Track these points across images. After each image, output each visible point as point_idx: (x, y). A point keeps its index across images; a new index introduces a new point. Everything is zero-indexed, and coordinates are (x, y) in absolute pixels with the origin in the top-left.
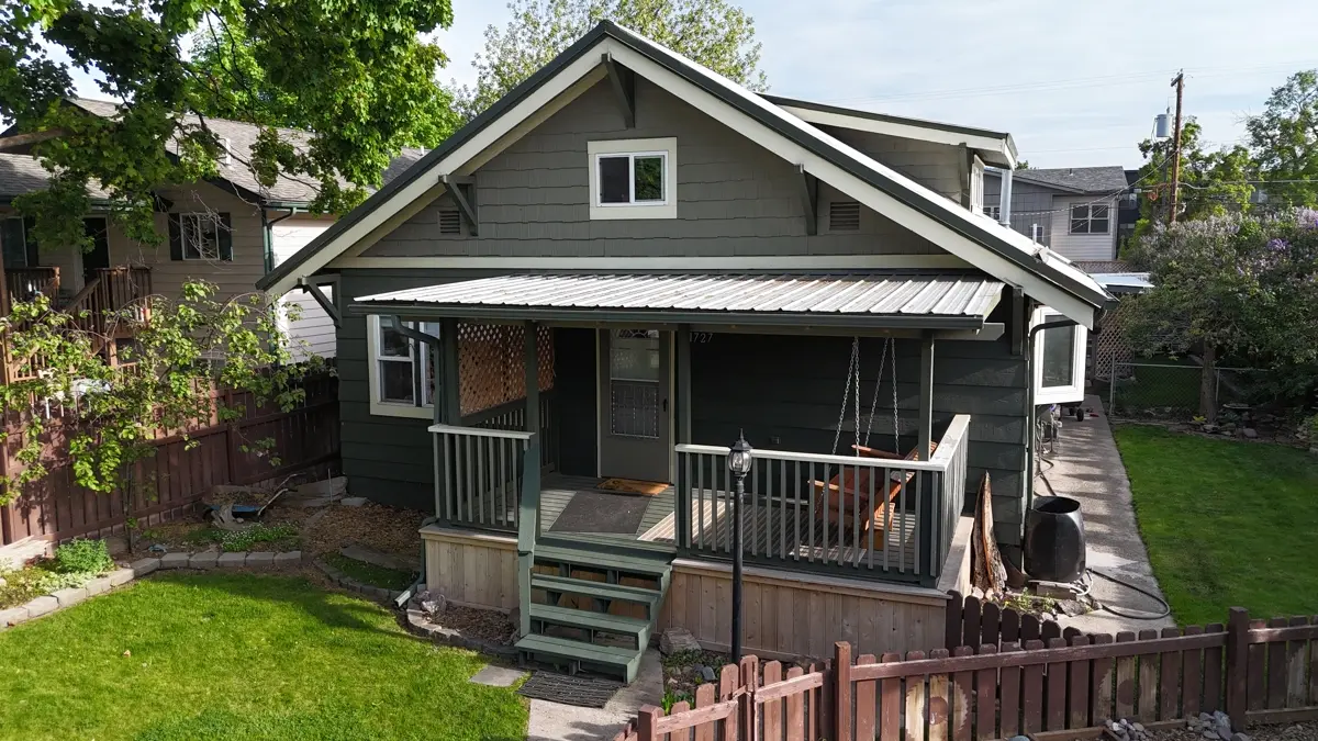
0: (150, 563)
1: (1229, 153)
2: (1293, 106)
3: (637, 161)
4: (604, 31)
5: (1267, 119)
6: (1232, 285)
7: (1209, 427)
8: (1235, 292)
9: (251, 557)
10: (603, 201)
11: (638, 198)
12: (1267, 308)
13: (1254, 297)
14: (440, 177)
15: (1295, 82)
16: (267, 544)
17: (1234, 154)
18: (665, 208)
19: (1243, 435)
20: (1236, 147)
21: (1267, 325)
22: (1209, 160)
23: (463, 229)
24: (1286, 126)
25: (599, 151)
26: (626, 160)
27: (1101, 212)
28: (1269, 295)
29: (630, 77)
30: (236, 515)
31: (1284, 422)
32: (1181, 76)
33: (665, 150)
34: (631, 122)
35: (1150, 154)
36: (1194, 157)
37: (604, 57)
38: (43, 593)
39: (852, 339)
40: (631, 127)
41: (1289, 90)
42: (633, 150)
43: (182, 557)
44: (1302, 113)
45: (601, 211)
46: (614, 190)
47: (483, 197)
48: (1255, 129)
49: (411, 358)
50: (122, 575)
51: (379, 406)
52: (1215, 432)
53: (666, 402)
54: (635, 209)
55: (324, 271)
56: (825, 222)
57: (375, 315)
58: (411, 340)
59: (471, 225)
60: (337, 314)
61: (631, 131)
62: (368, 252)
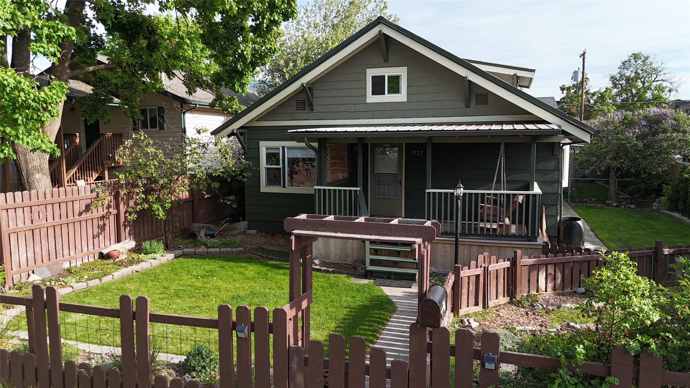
0: (179, 252)
1: (603, 91)
2: (631, 70)
3: (389, 77)
4: (380, 20)
5: (619, 75)
6: (624, 140)
7: (615, 204)
8: (625, 144)
9: (222, 250)
10: (372, 95)
11: (389, 92)
12: (639, 150)
13: (633, 146)
14: (302, 84)
15: (632, 58)
16: (225, 245)
17: (606, 91)
18: (402, 97)
19: (630, 207)
20: (606, 88)
21: (639, 158)
22: (593, 95)
23: (307, 108)
24: (628, 79)
25: (371, 73)
26: (384, 77)
28: (640, 144)
29: (390, 39)
30: (206, 235)
31: (646, 202)
32: (585, 52)
33: (402, 72)
34: (387, 60)
35: (565, 92)
36: (587, 93)
37: (380, 31)
38: (142, 261)
39: (501, 143)
40: (386, 63)
41: (629, 62)
42: (387, 72)
43: (192, 250)
44: (636, 73)
45: (371, 99)
46: (378, 89)
47: (316, 93)
48: (613, 81)
49: (281, 166)
50: (170, 256)
51: (264, 188)
52: (617, 206)
53: (401, 182)
54: (387, 98)
55: (242, 127)
56: (473, 102)
57: (264, 147)
58: (281, 158)
59: (311, 105)
60: (246, 147)
61: (386, 64)
62: (261, 119)
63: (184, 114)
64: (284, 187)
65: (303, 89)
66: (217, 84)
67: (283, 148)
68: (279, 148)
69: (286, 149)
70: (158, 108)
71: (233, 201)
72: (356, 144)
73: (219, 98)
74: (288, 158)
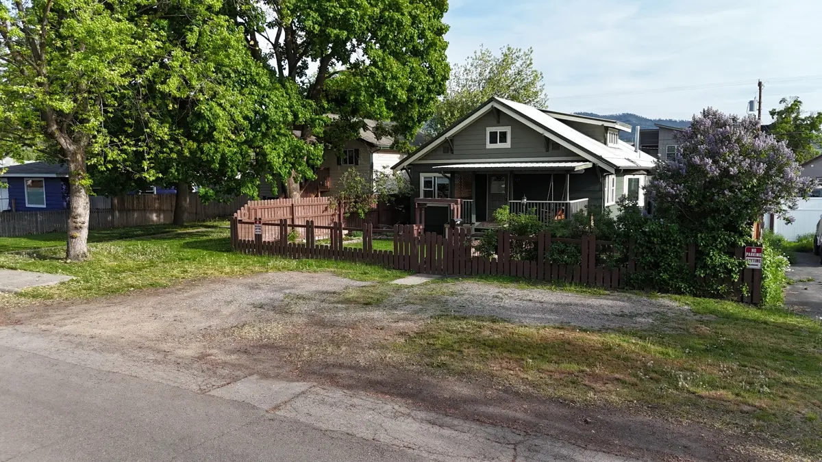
3: (500, 132)
4: (492, 100)
10: (490, 143)
11: (500, 142)
14: (446, 138)
17: (818, 117)
18: (508, 145)
23: (449, 152)
25: (489, 130)
26: (497, 132)
29: (498, 111)
33: (508, 129)
34: (498, 122)
37: (492, 106)
39: (551, 174)
40: (499, 124)
42: (499, 129)
45: (489, 146)
46: (493, 140)
47: (455, 143)
49: (433, 189)
53: (506, 199)
54: (499, 145)
55: (409, 164)
56: (551, 148)
57: (423, 177)
58: (433, 183)
59: (452, 150)
60: (411, 176)
62: (421, 159)
63: (372, 154)
65: (446, 141)
66: (395, 133)
67: (435, 177)
68: (432, 178)
70: (355, 149)
72: (473, 174)
73: (396, 142)
74: (437, 184)
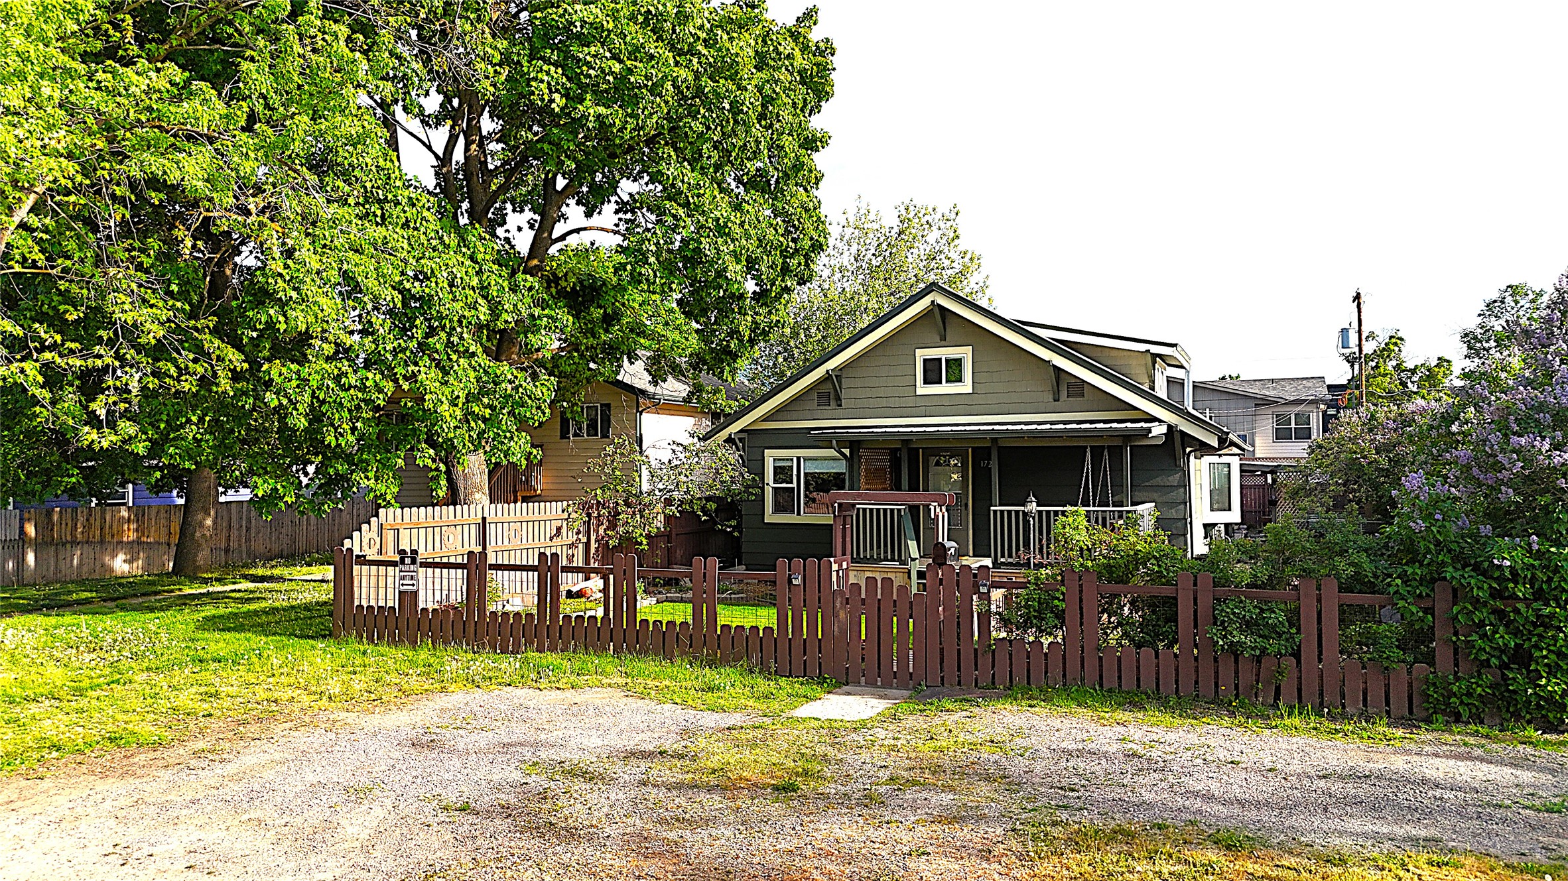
1: (1433, 364)
3: (947, 361)
4: (932, 287)
5: (1480, 331)
6: (1356, 453)
10: (925, 384)
11: (947, 382)
14: (828, 371)
17: (1438, 365)
18: (966, 387)
21: (1386, 483)
23: (833, 403)
25: (922, 354)
26: (940, 360)
27: (1303, 419)
28: (1383, 460)
29: (946, 313)
32: (1358, 294)
33: (965, 353)
34: (943, 338)
36: (1399, 368)
37: (933, 302)
39: (1086, 447)
40: (943, 341)
41: (1501, 302)
42: (944, 353)
45: (922, 389)
46: (932, 377)
47: (846, 383)
48: (1469, 341)
49: (794, 485)
51: (770, 517)
53: (966, 505)
54: (945, 388)
55: (742, 431)
56: (1064, 394)
57: (770, 456)
58: (795, 472)
59: (838, 399)
60: (745, 457)
61: (943, 343)
62: (767, 418)
63: (641, 414)
64: (799, 514)
65: (828, 377)
66: (695, 369)
67: (799, 459)
68: (792, 460)
69: (802, 460)
70: (601, 405)
71: (734, 527)
72: (899, 449)
73: (697, 389)
74: (805, 473)
